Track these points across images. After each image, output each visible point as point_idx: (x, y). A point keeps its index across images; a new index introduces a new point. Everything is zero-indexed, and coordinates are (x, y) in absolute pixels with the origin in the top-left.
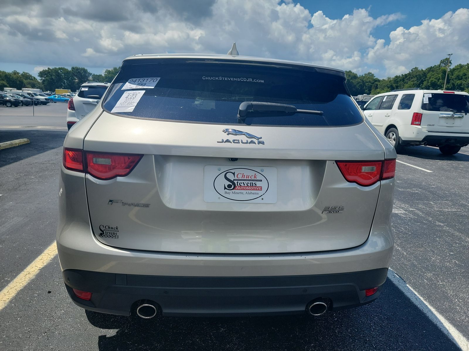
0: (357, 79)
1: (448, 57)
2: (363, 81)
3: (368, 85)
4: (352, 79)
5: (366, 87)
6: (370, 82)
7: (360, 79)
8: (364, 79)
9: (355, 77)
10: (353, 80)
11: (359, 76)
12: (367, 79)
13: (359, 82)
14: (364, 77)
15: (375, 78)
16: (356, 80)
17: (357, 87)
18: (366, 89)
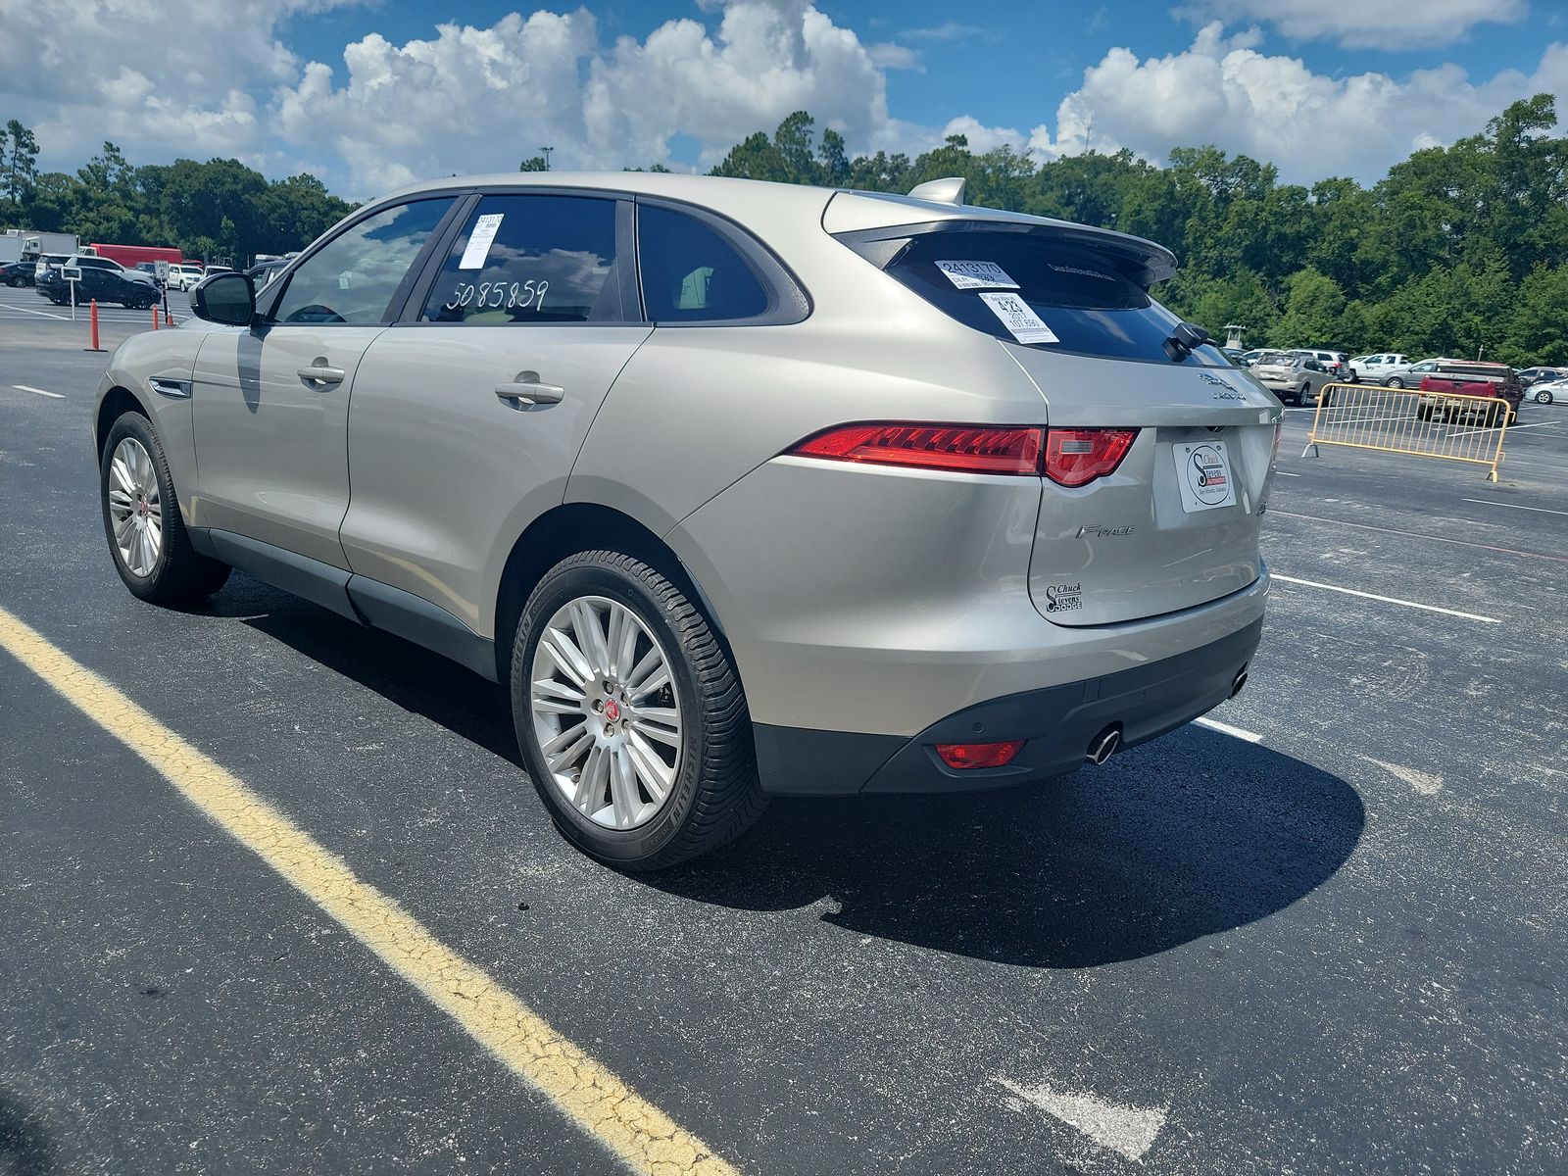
0: (267, 192)
1: (541, 155)
2: (290, 204)
3: (308, 217)
4: (245, 190)
5: (303, 223)
6: (314, 208)
7: (277, 193)
8: (292, 197)
9: (256, 184)
10: (253, 196)
11: (270, 184)
12: (303, 197)
13: (277, 206)
14: (290, 190)
15: (327, 196)
16: (264, 197)
17: (272, 222)
18: (306, 233)
